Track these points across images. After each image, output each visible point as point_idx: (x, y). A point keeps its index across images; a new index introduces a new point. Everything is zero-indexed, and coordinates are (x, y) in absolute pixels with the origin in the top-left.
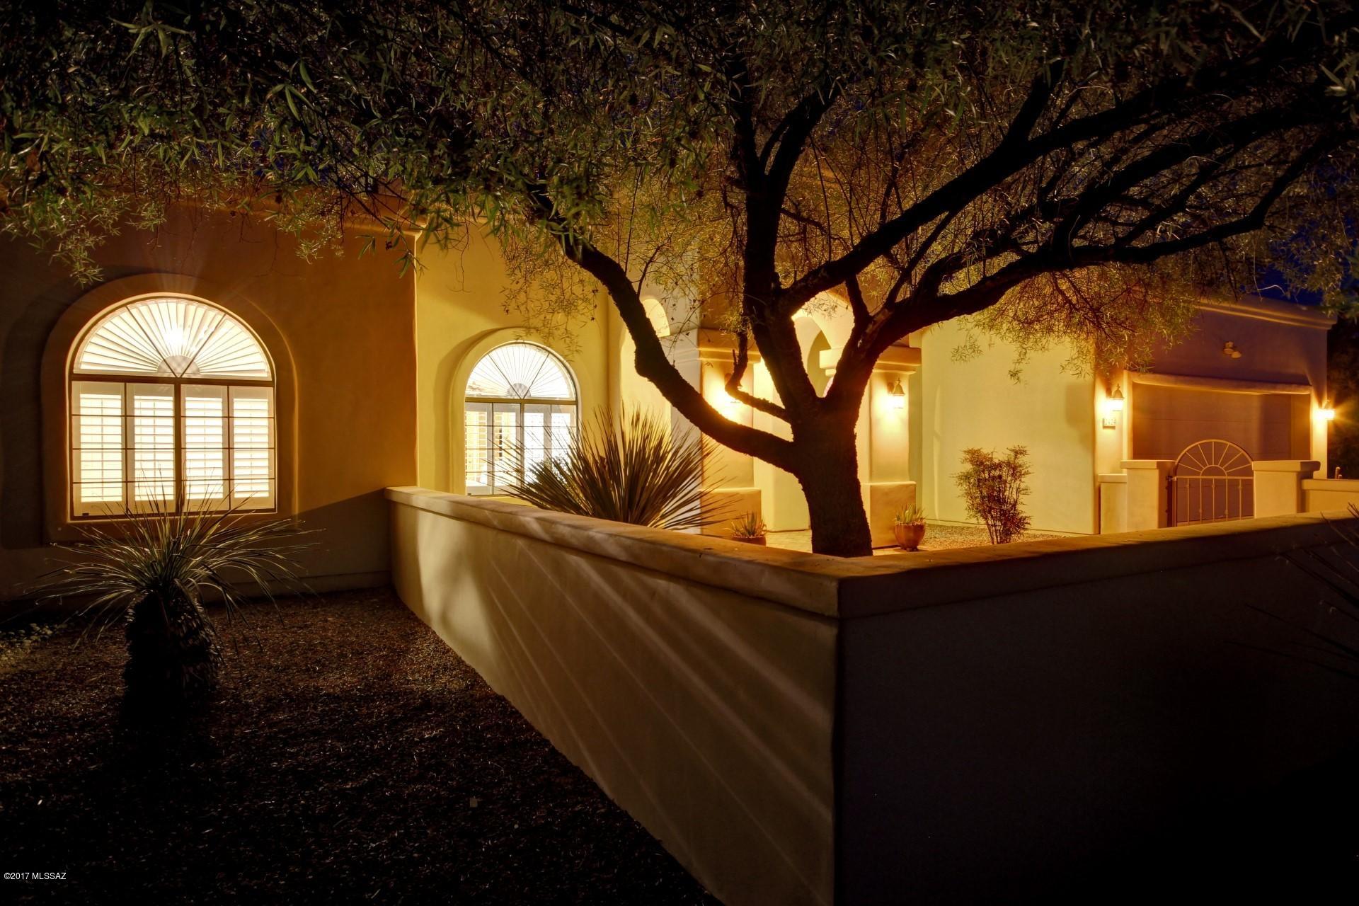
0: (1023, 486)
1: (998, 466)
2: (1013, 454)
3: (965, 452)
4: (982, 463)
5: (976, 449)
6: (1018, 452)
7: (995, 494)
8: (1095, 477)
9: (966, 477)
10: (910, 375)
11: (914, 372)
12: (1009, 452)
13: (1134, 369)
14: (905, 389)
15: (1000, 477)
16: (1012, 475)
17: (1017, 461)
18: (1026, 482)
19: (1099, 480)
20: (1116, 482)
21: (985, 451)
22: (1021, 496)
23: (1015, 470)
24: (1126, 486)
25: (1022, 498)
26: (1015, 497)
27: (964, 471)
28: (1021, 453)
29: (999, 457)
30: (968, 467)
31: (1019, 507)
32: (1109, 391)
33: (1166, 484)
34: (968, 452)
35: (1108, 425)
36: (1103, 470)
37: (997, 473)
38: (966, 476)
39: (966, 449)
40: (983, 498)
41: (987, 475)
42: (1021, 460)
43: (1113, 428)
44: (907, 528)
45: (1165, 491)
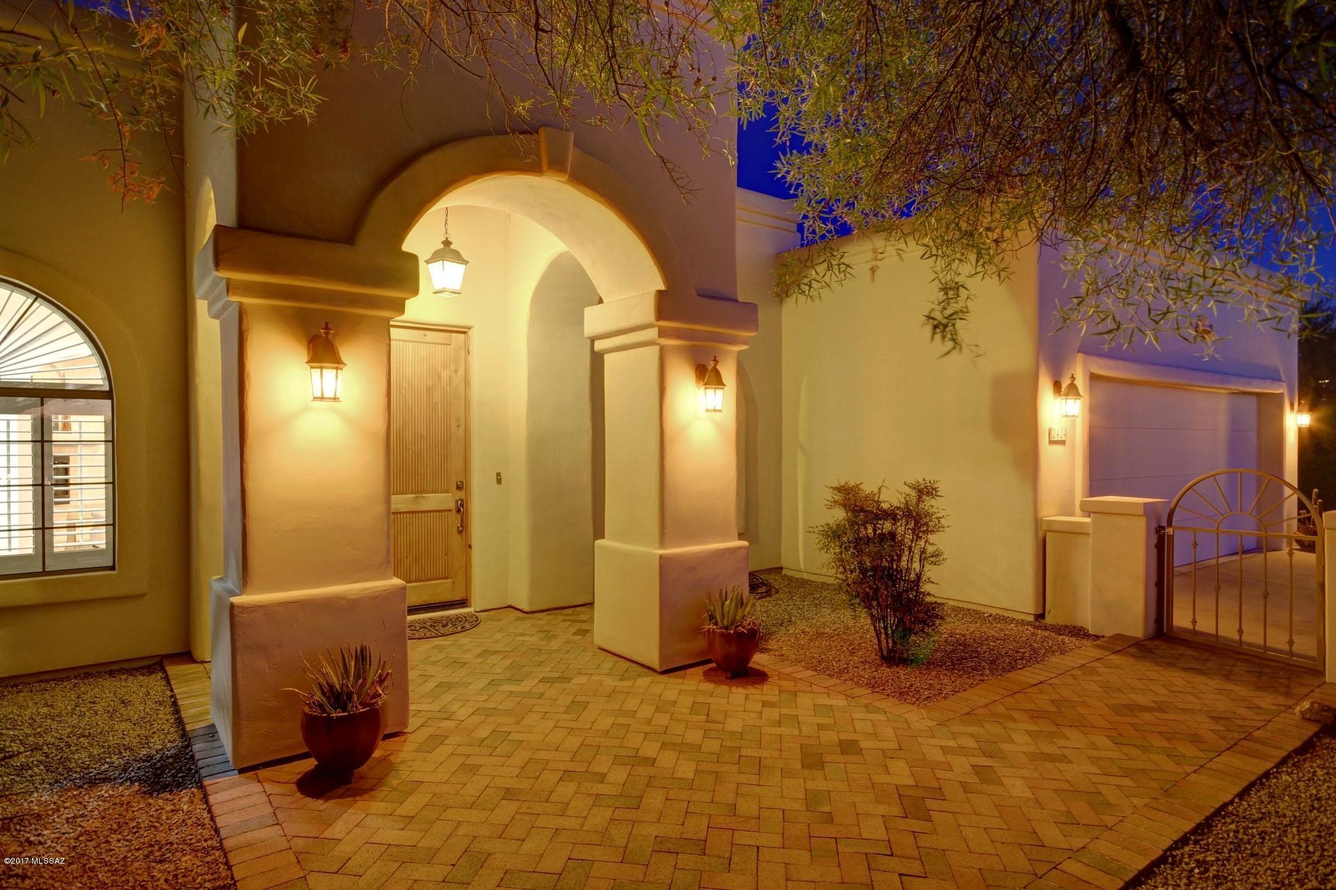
0: (930, 549)
1: (891, 515)
2: (914, 494)
3: (835, 488)
4: (862, 510)
5: (852, 483)
6: (925, 491)
7: (885, 564)
8: (1037, 522)
9: (834, 534)
10: (739, 351)
11: (744, 347)
12: (908, 490)
13: (1089, 350)
14: (728, 373)
15: (893, 535)
16: (914, 530)
17: (921, 506)
18: (936, 541)
19: (1045, 527)
20: (1074, 532)
21: (868, 488)
22: (927, 567)
23: (919, 521)
24: (1090, 540)
25: (931, 571)
26: (916, 565)
27: (831, 522)
28: (928, 494)
29: (892, 498)
30: (839, 515)
31: (926, 588)
32: (1057, 386)
33: (1154, 540)
34: (839, 489)
35: (1056, 438)
36: (1050, 513)
37: (887, 526)
38: (834, 532)
39: (836, 484)
40: (863, 571)
41: (870, 531)
42: (929, 504)
43: (1063, 443)
44: (727, 638)
45: (1154, 551)
